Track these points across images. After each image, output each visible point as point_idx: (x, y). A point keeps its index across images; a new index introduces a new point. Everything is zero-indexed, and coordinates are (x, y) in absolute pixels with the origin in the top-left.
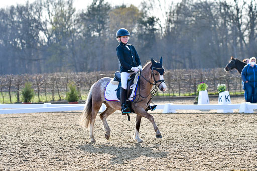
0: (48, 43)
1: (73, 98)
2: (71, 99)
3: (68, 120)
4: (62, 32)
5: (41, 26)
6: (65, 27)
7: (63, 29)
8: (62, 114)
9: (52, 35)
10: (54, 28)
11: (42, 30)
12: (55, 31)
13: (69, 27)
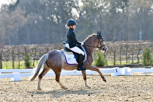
0: (79, 18)
1: (100, 63)
2: (98, 64)
3: (95, 81)
4: (92, 9)
5: (74, 4)
6: (94, 4)
7: (92, 6)
8: (91, 77)
9: (83, 12)
10: (85, 6)
11: (75, 7)
12: (85, 8)
13: (97, 5)
